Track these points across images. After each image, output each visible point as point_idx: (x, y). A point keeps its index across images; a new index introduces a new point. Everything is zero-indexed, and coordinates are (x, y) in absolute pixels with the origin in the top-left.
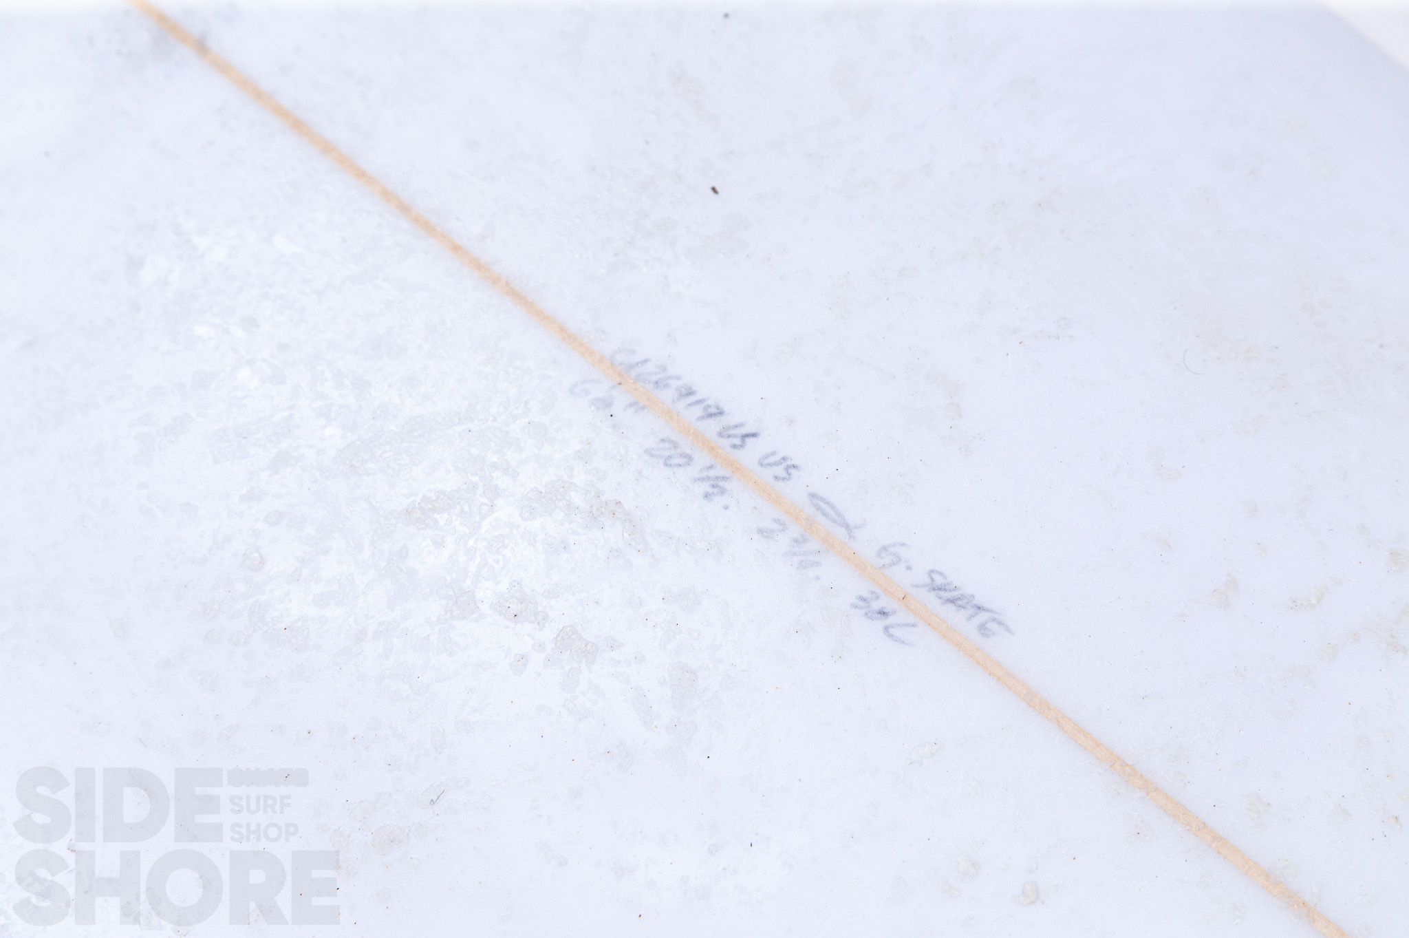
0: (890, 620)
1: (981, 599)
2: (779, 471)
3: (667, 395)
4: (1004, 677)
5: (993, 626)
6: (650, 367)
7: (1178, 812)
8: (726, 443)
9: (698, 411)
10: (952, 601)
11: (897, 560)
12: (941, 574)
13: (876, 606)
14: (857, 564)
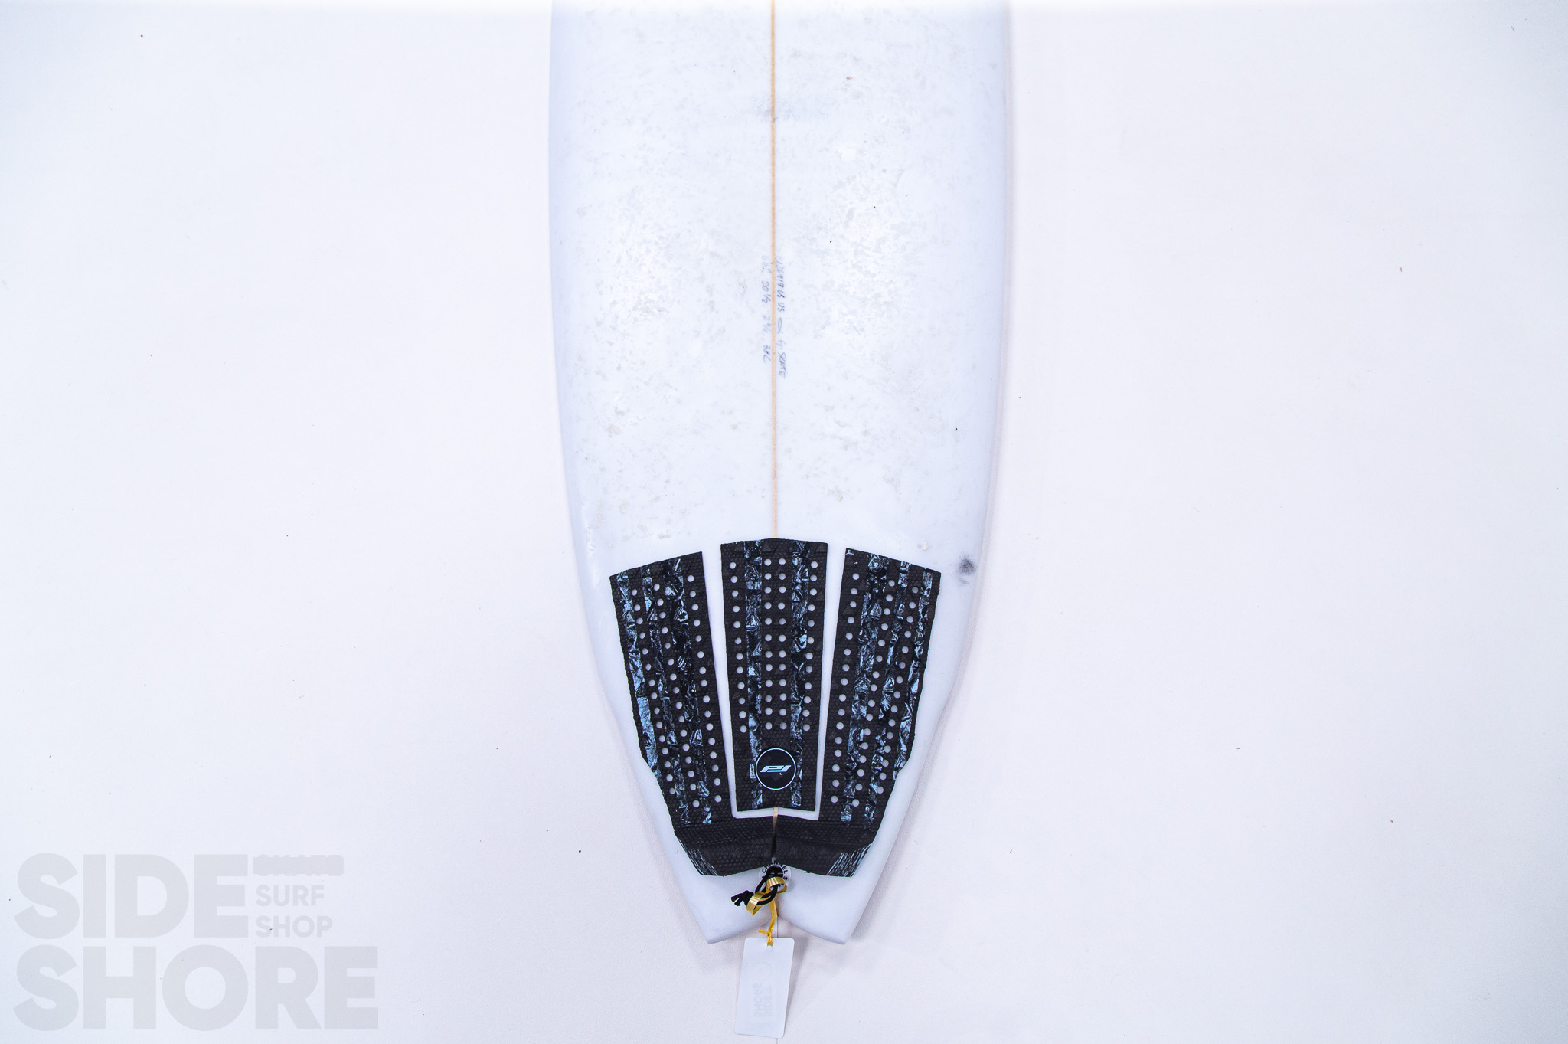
0: (767, 355)
1: (786, 366)
2: (780, 308)
3: (777, 274)
4: (774, 384)
5: (783, 373)
6: (781, 266)
7: (774, 438)
8: (777, 293)
9: (779, 282)
10: (781, 362)
11: (781, 345)
12: (785, 355)
13: (768, 350)
14: (773, 339)
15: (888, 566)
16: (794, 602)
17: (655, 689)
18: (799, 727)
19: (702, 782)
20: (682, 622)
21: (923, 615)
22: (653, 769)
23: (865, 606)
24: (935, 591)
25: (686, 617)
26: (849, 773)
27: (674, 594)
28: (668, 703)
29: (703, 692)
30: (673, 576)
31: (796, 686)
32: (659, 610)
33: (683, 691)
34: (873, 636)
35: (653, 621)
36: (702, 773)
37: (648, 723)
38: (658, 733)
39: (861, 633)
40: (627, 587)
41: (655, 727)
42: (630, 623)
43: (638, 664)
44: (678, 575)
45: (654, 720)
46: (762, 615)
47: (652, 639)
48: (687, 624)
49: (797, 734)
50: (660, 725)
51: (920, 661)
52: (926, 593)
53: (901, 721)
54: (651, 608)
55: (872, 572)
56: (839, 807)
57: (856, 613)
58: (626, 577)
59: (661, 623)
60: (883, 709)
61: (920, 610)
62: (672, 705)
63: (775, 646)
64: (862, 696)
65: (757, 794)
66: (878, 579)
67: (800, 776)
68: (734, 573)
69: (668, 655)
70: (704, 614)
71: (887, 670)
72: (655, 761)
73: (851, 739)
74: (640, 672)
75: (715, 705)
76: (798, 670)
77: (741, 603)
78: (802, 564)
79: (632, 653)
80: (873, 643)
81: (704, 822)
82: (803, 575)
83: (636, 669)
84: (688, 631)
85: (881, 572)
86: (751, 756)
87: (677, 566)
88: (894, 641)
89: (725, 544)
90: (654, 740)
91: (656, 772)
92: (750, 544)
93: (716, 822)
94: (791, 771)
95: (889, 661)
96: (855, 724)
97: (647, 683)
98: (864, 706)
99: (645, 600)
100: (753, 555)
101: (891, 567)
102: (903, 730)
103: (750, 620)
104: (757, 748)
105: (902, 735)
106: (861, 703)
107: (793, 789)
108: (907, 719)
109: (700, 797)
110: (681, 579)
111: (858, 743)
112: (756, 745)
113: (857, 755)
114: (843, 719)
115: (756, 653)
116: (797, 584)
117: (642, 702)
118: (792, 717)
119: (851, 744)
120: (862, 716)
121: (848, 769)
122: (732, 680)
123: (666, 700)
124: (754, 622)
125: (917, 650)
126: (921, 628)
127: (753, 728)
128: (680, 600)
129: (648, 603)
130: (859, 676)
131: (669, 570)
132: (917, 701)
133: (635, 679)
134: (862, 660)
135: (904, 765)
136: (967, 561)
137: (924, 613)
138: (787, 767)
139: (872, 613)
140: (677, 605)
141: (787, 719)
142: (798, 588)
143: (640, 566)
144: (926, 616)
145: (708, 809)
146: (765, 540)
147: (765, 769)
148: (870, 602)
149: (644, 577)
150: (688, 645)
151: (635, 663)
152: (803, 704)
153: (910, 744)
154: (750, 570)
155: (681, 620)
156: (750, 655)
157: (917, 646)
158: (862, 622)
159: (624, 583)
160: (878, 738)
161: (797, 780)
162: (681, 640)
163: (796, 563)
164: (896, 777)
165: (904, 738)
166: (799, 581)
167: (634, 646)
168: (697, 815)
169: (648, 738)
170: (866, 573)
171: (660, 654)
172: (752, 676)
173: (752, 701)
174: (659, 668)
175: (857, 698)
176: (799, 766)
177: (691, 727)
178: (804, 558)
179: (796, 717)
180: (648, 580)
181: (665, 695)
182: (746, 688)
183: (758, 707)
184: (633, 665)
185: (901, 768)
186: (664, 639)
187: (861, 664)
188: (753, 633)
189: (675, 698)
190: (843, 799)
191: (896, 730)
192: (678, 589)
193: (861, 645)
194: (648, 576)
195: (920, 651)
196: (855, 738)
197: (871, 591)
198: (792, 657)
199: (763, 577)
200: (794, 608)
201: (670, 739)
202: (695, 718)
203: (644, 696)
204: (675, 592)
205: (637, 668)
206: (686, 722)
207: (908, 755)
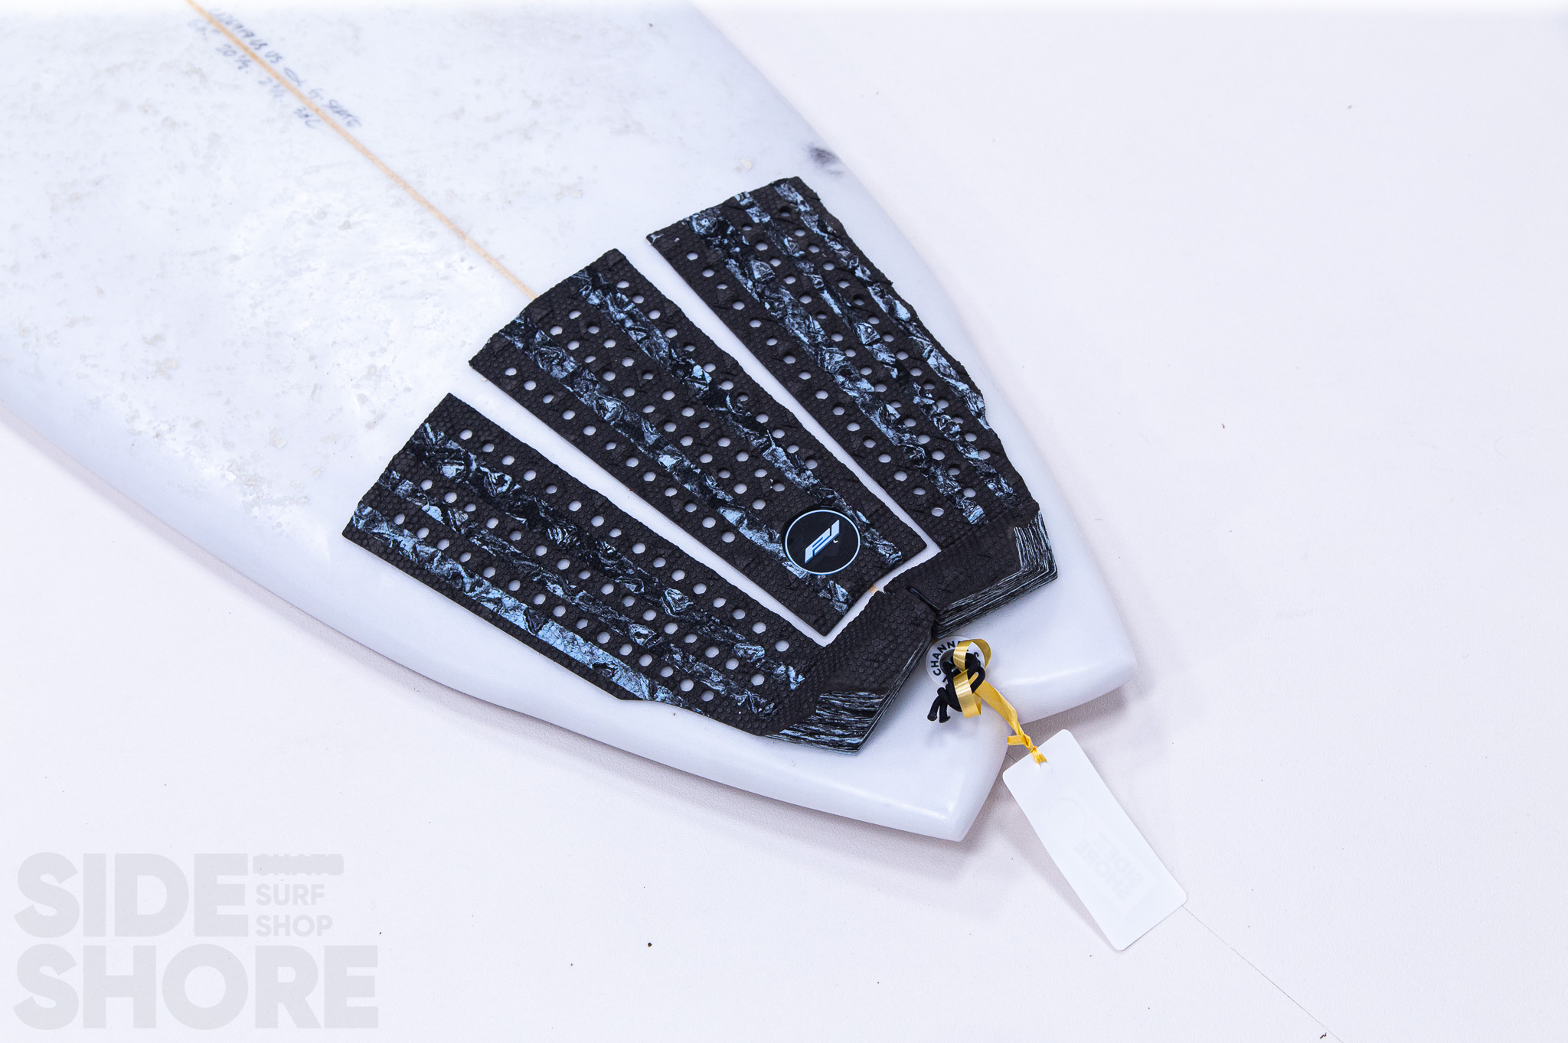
0: (308, 119)
1: (351, 112)
2: (274, 59)
3: (231, 28)
4: (354, 143)
5: (353, 122)
6: (225, 16)
8: (252, 47)
9: (243, 34)
10: (337, 112)
11: (317, 95)
12: (336, 102)
13: (304, 113)
14: (301, 97)
15: (721, 215)
16: (640, 342)
17: (553, 601)
18: (802, 471)
19: (738, 645)
20: (508, 490)
21: (826, 232)
22: (652, 696)
23: (740, 277)
24: (812, 198)
25: (508, 478)
26: (923, 465)
27: (462, 468)
28: (590, 600)
29: (626, 543)
30: (437, 451)
31: (746, 430)
32: (460, 505)
33: (596, 566)
34: (786, 300)
35: (464, 524)
36: (729, 636)
37: (586, 649)
38: (612, 649)
39: (767, 306)
40: (382, 521)
41: (601, 646)
42: (433, 556)
43: (495, 594)
44: (444, 444)
45: (590, 636)
46: (614, 391)
47: (485, 547)
48: (517, 487)
49: (807, 480)
50: (605, 638)
51: (877, 282)
52: (802, 208)
53: (924, 361)
54: (444, 514)
55: (708, 234)
56: (954, 512)
57: (739, 294)
58: (369, 509)
59: (479, 518)
60: (888, 364)
61: (816, 230)
62: (597, 598)
63: (668, 413)
64: (844, 372)
65: (830, 591)
66: (725, 236)
67: (864, 519)
68: (522, 379)
69: (528, 547)
70: (529, 456)
71: (845, 321)
72: (644, 682)
73: (883, 428)
74: (509, 602)
75: (658, 544)
76: (729, 412)
77: (569, 401)
78: (605, 295)
79: (472, 590)
80: (795, 306)
81: (793, 687)
82: (621, 305)
83: (498, 602)
84: (527, 494)
85: (720, 228)
86: (772, 555)
87: (431, 435)
88: (819, 283)
89: (475, 358)
90: (617, 660)
91: (661, 695)
92: (511, 328)
93: (809, 670)
94: (844, 526)
95: (837, 310)
96: (871, 409)
97: (532, 605)
98: (859, 380)
99: (425, 513)
100: (528, 335)
101: (730, 211)
102: (939, 368)
103: (602, 408)
104: (771, 540)
105: (944, 375)
106: (854, 381)
107: (871, 543)
108: (931, 351)
109: (754, 663)
110: (453, 445)
111: (897, 425)
112: (767, 537)
113: (911, 439)
114: (848, 419)
115: (651, 438)
116: (622, 321)
117: (550, 633)
118: (779, 468)
119: (890, 434)
120: (870, 393)
121: (917, 461)
122: (651, 495)
123: (582, 599)
124: (610, 405)
125: (858, 273)
126: (838, 247)
127: (740, 521)
128: (478, 470)
129: (435, 512)
130: (817, 354)
131: (424, 450)
132: (920, 326)
133: (510, 617)
134: (801, 336)
135: (983, 402)
136: (817, 150)
137: (823, 228)
138: (836, 528)
139: (757, 275)
140: (480, 477)
141: (778, 476)
142: (629, 324)
143: (376, 479)
144: (830, 229)
145: (783, 668)
146: (526, 309)
147: (809, 553)
148: (741, 267)
149: (395, 487)
150: (546, 508)
151: (490, 596)
152: (778, 442)
153: (963, 375)
154: (541, 354)
155: (505, 488)
156: (645, 448)
157: (855, 268)
158: (755, 296)
159: (372, 521)
160: (917, 400)
161: (865, 528)
162: (529, 511)
163: (596, 301)
164: (987, 424)
165: (950, 376)
166: (622, 316)
167: (467, 580)
168: (775, 689)
169: (605, 666)
170: (702, 242)
171: (514, 554)
172: (674, 467)
173: (705, 495)
174: (533, 568)
175: (841, 379)
176: (850, 512)
177: (652, 597)
178: (602, 287)
179: (785, 462)
180: (406, 486)
181: (575, 592)
182: (681, 489)
183: (721, 494)
184: (489, 600)
185: (984, 409)
186: (502, 531)
187: (805, 340)
188: (622, 419)
189: (593, 586)
190: (949, 502)
191: (930, 376)
192: (461, 459)
193: (782, 319)
194: (400, 480)
195: (863, 272)
196: (888, 423)
197: (731, 256)
198: (705, 404)
199: (567, 350)
200: (648, 349)
201: (639, 635)
202: (648, 581)
203: (546, 622)
204: (460, 464)
205: (500, 600)
206: (639, 598)
207: (973, 387)
